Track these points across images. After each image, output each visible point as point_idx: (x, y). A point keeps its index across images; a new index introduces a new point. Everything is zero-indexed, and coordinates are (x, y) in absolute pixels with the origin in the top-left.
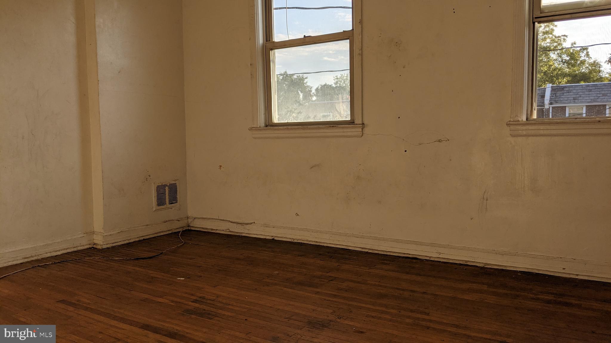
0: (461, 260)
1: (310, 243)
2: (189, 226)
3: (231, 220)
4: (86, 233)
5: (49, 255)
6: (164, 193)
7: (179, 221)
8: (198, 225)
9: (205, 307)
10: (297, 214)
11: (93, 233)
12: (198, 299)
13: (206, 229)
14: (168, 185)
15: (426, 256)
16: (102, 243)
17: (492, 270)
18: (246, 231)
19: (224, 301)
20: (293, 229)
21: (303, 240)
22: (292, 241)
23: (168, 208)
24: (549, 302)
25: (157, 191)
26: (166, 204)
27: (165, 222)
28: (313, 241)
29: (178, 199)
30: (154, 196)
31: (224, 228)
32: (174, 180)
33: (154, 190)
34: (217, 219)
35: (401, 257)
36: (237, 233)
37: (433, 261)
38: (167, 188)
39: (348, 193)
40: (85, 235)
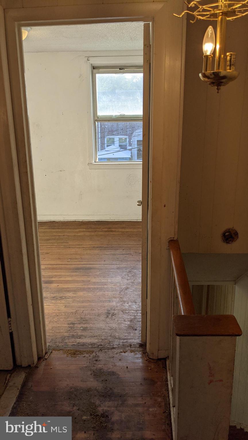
17: (85, 222)
24: (106, 231)
37: (62, 222)
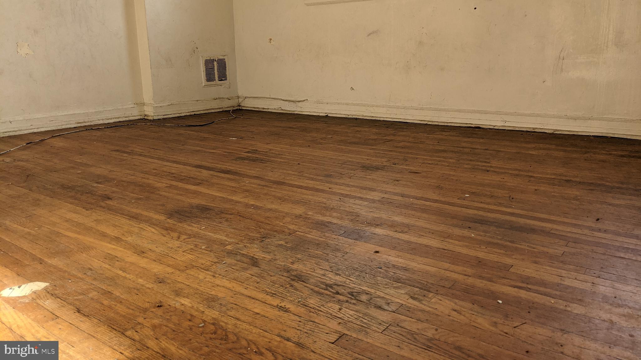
0: (527, 128)
1: (365, 118)
2: (239, 106)
3: (283, 98)
4: (136, 104)
5: (101, 122)
6: (213, 68)
7: (229, 99)
8: (249, 104)
9: (257, 156)
10: (352, 88)
11: (144, 104)
12: (250, 151)
13: (258, 108)
14: (217, 59)
15: (490, 125)
16: (153, 114)
18: (299, 109)
19: (277, 153)
20: (347, 104)
21: (357, 116)
22: (347, 117)
23: (218, 85)
25: (205, 65)
26: (215, 80)
27: (215, 99)
28: (368, 116)
29: (228, 76)
30: (202, 71)
31: (276, 107)
32: (222, 56)
33: (203, 64)
34: (267, 98)
35: (463, 127)
36: (289, 111)
38: (215, 63)
39: (408, 62)
40: (136, 106)
